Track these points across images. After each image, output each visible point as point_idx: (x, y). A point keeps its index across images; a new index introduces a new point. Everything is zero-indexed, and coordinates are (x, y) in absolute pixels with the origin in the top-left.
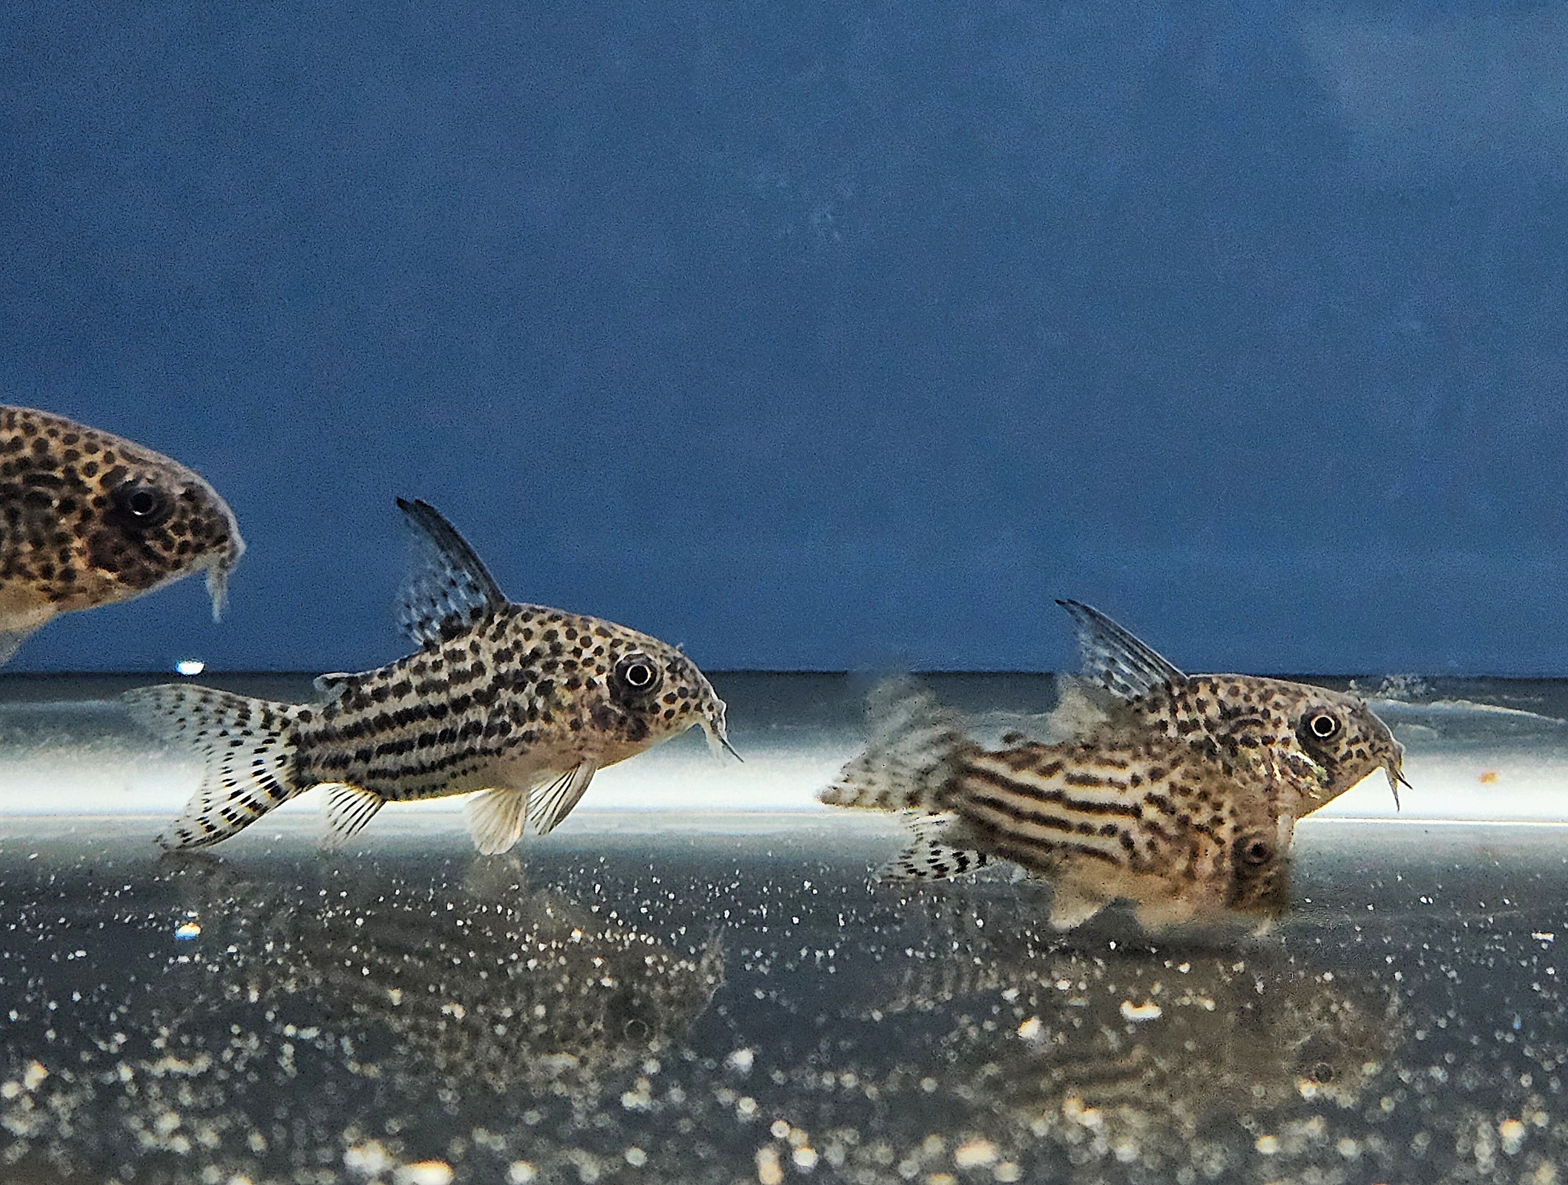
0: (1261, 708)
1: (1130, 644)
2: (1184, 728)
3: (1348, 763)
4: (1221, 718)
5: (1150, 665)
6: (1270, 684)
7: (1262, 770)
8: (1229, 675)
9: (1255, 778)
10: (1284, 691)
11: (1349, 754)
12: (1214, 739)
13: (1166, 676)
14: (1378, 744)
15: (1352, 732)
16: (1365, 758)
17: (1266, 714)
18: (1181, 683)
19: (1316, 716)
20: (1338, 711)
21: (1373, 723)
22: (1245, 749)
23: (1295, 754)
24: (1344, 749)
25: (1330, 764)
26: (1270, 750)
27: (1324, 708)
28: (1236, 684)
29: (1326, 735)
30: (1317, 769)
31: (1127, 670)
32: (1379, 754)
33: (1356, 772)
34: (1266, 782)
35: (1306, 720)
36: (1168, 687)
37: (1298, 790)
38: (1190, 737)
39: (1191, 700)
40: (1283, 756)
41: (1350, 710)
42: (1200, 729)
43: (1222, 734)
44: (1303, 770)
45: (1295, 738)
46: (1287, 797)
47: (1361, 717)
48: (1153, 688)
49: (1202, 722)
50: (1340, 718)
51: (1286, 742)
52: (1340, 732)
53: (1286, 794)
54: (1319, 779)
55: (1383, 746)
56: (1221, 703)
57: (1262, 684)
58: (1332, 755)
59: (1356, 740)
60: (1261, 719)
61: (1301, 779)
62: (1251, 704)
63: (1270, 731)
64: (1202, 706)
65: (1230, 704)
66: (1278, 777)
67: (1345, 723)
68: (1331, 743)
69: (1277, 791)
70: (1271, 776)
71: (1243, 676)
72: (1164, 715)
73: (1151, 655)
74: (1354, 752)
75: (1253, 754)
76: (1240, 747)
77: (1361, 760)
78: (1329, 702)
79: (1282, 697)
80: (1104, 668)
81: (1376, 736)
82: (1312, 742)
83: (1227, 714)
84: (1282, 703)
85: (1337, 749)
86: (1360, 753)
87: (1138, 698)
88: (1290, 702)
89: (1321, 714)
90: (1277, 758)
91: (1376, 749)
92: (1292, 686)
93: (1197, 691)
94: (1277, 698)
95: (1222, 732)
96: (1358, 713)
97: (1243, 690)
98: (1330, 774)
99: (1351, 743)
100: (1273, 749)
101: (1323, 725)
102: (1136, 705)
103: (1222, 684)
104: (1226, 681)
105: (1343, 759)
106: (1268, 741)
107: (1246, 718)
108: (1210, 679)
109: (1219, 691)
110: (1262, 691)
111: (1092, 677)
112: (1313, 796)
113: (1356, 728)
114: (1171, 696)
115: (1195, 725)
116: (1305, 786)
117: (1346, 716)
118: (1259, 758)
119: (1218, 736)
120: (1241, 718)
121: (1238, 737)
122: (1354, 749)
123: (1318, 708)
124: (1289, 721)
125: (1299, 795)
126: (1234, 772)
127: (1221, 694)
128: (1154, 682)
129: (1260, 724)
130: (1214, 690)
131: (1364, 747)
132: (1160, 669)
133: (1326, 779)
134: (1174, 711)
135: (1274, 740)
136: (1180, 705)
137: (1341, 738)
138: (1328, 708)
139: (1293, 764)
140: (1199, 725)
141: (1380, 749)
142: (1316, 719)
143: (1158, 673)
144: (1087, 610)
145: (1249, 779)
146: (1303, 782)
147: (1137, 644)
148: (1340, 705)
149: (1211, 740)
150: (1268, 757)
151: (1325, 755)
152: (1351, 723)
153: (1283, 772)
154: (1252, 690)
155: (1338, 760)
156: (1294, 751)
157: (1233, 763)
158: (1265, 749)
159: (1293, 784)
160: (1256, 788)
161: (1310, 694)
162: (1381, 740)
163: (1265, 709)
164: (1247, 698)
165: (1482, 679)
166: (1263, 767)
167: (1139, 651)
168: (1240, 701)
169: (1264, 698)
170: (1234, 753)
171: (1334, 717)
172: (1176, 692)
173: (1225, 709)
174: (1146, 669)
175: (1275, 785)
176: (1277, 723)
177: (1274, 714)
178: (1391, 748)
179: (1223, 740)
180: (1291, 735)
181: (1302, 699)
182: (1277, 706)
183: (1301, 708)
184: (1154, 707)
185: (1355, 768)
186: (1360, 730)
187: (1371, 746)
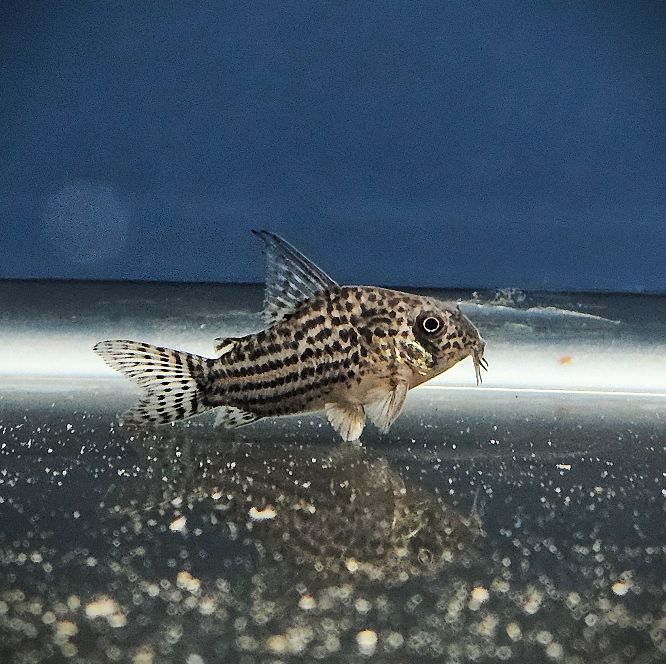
0: (390, 310)
1: (302, 262)
2: (336, 322)
3: (447, 351)
4: (361, 315)
5: (316, 278)
6: (397, 294)
7: (388, 353)
8: (369, 287)
9: (383, 358)
10: (406, 300)
11: (448, 345)
12: (356, 330)
13: (326, 285)
14: (468, 339)
15: (451, 329)
16: (459, 348)
17: (393, 314)
18: (336, 291)
19: (426, 318)
20: (443, 315)
21: (465, 324)
22: (377, 337)
23: (411, 343)
24: (445, 341)
25: (434, 350)
26: (394, 340)
27: (433, 312)
28: (374, 293)
29: (434, 330)
30: (425, 354)
31: (299, 280)
32: (469, 346)
33: (453, 357)
34: (390, 361)
35: (420, 320)
36: (327, 293)
37: (411, 367)
38: (341, 328)
39: (342, 303)
40: (402, 344)
41: (451, 315)
42: (348, 323)
43: (361, 327)
44: (416, 355)
45: (411, 332)
46: (404, 373)
47: (458, 320)
48: (317, 294)
49: (349, 319)
50: (444, 320)
51: (405, 334)
52: (443, 329)
53: (403, 370)
54: (426, 361)
55: (472, 341)
56: (363, 306)
57: (392, 294)
58: (437, 345)
59: (454, 336)
60: (389, 318)
61: (414, 360)
62: (383, 307)
63: (395, 326)
64: (349, 307)
65: (370, 306)
66: (399, 358)
67: (447, 324)
68: (437, 337)
69: (396, 368)
70: (393, 357)
71: (379, 288)
72: (323, 312)
73: (318, 271)
74: (452, 344)
75: (382, 342)
76: (374, 336)
77: (456, 349)
78: (437, 309)
79: (405, 304)
80: (284, 279)
81: (467, 334)
82: (423, 335)
83: (366, 313)
84: (405, 308)
85: (440, 341)
86: (456, 344)
87: (307, 301)
88: (410, 308)
89: (430, 316)
90: (399, 345)
91: (467, 342)
92: (413, 297)
93: (347, 297)
94: (402, 304)
95: (361, 325)
96: (456, 317)
97: (379, 297)
98: (434, 358)
99: (449, 338)
100: (396, 339)
101: (431, 324)
102: (305, 305)
103: (364, 293)
104: (368, 291)
105: (444, 348)
106: (393, 333)
107: (378, 316)
108: (356, 289)
109: (362, 298)
110: (392, 299)
111: (274, 285)
112: (421, 373)
113: (454, 326)
114: (329, 300)
115: (344, 320)
116: (417, 365)
117: (448, 318)
118: (386, 344)
119: (359, 329)
120: (375, 317)
121: (373, 329)
122: (452, 341)
123: (428, 312)
124: (408, 320)
125: (411, 371)
126: (368, 354)
127: (363, 300)
128: (317, 290)
129: (389, 322)
130: (358, 297)
131: (459, 340)
132: (322, 280)
133: (431, 361)
134: (330, 310)
135: (397, 333)
136: (334, 306)
137: (442, 334)
138: (435, 313)
139: (408, 350)
140: (346, 320)
141: (470, 343)
142: (427, 320)
143: (321, 284)
144: (275, 237)
145: (378, 359)
146: (416, 363)
147: (307, 262)
148: (444, 311)
149: (353, 330)
150: (392, 343)
151: (431, 344)
152: (451, 322)
153: (402, 356)
154: (384, 298)
155: (440, 348)
156: (410, 340)
157: (367, 347)
158: (391, 339)
159: (408, 364)
160: (383, 366)
161: (424, 303)
162: (471, 337)
163: (393, 311)
164: (381, 303)
165: (565, 293)
166: (388, 351)
167: (308, 267)
168: (375, 305)
169: (393, 303)
170: (369, 341)
171: (439, 318)
172: (332, 297)
173: (365, 309)
174: (313, 281)
175: (396, 364)
176: (400, 322)
177: (399, 315)
178: (477, 343)
179: (361, 331)
180: (409, 330)
181: (417, 305)
182: (401, 310)
183: (417, 311)
184: (317, 307)
185: (452, 355)
186: (456, 328)
187: (464, 340)
